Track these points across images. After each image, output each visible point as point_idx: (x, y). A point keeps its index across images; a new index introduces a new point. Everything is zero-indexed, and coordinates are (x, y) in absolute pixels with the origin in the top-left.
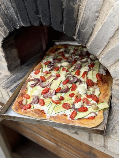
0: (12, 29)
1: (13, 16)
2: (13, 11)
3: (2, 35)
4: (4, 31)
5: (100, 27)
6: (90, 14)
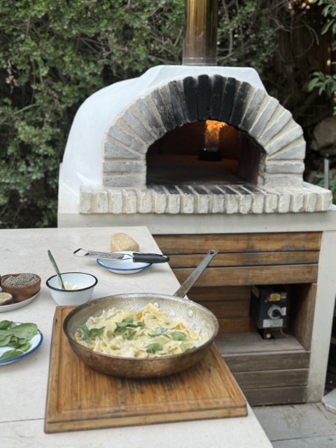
0: (173, 127)
1: (179, 114)
3: (154, 137)
5: (260, 114)
6: (255, 106)
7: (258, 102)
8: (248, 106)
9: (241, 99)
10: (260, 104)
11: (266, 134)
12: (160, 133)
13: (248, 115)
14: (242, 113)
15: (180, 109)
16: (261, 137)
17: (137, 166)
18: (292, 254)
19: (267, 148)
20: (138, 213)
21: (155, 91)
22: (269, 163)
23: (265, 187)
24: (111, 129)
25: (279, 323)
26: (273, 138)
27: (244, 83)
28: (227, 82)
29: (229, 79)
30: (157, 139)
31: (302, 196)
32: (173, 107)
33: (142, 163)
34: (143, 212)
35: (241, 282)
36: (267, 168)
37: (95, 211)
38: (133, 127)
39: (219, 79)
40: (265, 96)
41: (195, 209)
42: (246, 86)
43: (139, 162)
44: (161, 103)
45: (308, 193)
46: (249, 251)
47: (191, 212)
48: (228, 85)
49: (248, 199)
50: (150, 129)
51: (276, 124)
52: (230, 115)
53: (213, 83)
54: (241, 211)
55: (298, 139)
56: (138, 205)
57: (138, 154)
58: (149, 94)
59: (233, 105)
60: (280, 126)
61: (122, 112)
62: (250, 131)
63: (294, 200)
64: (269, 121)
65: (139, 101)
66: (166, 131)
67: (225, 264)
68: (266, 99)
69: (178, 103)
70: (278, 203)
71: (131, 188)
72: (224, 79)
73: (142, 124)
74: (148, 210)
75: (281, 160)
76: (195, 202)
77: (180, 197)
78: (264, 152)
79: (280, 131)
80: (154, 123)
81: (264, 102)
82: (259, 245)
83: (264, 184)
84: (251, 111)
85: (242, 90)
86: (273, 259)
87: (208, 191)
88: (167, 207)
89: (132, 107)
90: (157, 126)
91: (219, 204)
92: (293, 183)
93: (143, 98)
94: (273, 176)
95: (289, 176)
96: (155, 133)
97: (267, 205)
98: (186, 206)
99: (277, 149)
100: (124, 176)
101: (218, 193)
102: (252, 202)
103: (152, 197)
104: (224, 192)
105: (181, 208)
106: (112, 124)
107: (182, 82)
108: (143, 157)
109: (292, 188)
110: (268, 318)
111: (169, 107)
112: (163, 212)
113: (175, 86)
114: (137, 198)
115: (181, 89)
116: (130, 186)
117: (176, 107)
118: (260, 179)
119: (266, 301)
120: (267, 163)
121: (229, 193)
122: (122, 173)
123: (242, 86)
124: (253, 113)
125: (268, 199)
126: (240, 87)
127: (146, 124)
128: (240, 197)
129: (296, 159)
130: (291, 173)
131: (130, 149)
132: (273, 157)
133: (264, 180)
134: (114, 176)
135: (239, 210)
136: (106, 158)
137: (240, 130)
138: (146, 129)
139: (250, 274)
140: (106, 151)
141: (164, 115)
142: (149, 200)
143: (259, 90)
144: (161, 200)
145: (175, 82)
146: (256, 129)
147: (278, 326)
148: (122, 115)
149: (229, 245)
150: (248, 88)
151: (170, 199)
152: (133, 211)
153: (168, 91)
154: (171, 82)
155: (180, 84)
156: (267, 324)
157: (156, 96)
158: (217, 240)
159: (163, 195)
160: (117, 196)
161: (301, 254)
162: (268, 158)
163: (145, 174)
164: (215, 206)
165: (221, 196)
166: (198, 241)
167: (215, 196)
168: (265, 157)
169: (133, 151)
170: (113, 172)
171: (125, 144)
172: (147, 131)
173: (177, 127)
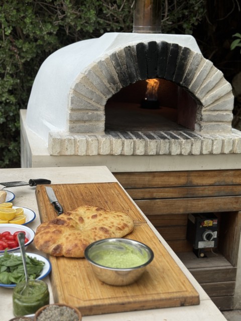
0: (128, 84)
1: (133, 73)
3: (112, 92)
5: (198, 74)
6: (193, 67)
7: (196, 63)
8: (188, 67)
9: (183, 61)
10: (198, 65)
11: (202, 89)
12: (117, 89)
13: (188, 74)
14: (184, 73)
15: (133, 69)
16: (199, 92)
17: (98, 116)
18: (223, 188)
19: (203, 101)
20: (99, 155)
21: (113, 54)
22: (205, 113)
23: (201, 133)
24: (77, 85)
25: (211, 244)
26: (208, 93)
27: (185, 48)
28: (171, 48)
29: (173, 44)
30: (114, 93)
31: (231, 141)
32: (127, 68)
33: (102, 113)
34: (103, 154)
35: (181, 211)
36: (204, 117)
37: (63, 154)
38: (95, 84)
39: (165, 45)
40: (202, 58)
41: (146, 151)
42: (187, 51)
43: (99, 113)
44: (118, 65)
45: (236, 138)
46: (188, 186)
47: (143, 154)
48: (172, 50)
49: (188, 143)
50: (108, 85)
51: (210, 81)
52: (173, 74)
53: (160, 48)
54: (183, 153)
55: (228, 94)
56: (99, 148)
57: (99, 106)
58: (108, 57)
59: (176, 66)
60: (214, 84)
61: (86, 72)
62: (190, 87)
63: (225, 144)
64: (205, 79)
65: (100, 63)
66: (121, 87)
67: (169, 197)
68: (202, 62)
69: (132, 64)
70: (212, 146)
71: (92, 134)
72: (170, 44)
73: (102, 82)
74: (108, 153)
75: (214, 110)
76: (146, 146)
77: (134, 141)
78: (201, 104)
79: (214, 87)
80: (112, 80)
81: (201, 63)
82: (197, 181)
83: (200, 131)
84: (191, 71)
85: (183, 54)
86: (207, 192)
87: (155, 136)
88: (122, 150)
89: (94, 68)
90: (114, 83)
91: (165, 147)
92: (224, 130)
93: (103, 60)
94: (208, 124)
95: (220, 123)
96: (113, 89)
97: (204, 148)
98: (138, 149)
99: (211, 102)
100: (87, 124)
101: (164, 138)
102: (192, 145)
103: (111, 141)
104: (169, 137)
105: (134, 151)
106: (77, 81)
107: (135, 47)
108: (103, 108)
109: (223, 134)
110: (202, 240)
111: (124, 67)
112: (120, 154)
113: (129, 50)
114: (98, 143)
115: (135, 53)
116: (92, 132)
117: (130, 67)
118: (196, 127)
119: (201, 226)
120: (203, 113)
121: (173, 138)
122: (85, 121)
123: (183, 50)
124: (192, 72)
125: (205, 143)
126: (182, 52)
127: (105, 81)
128: (182, 142)
129: (226, 110)
130: (223, 122)
131: (92, 102)
132: (208, 108)
133: (201, 127)
134: (78, 125)
135: (181, 152)
136: (72, 110)
137: (182, 86)
138: (105, 85)
139: (189, 205)
140: (72, 103)
141: (120, 74)
142: (108, 144)
143: (197, 54)
144: (118, 144)
145: (129, 47)
146: (195, 86)
147: (210, 246)
148: (86, 73)
149: (172, 180)
150: (189, 52)
151: (125, 143)
152: (95, 153)
153: (124, 54)
154: (126, 47)
155: (133, 48)
156: (201, 245)
157: (114, 58)
158: (163, 176)
159: (120, 140)
160: (82, 140)
161: (230, 187)
162: (204, 109)
163: (104, 122)
164: (162, 149)
165: (167, 140)
166: (147, 178)
167: (162, 140)
168: (202, 108)
169: (94, 104)
170: (78, 121)
171: (88, 98)
172: (106, 87)
173: (130, 84)
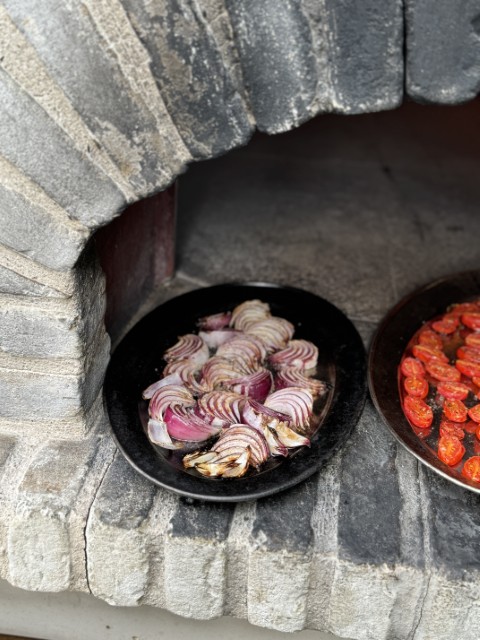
0: (232, 136)
1: (275, 51)
2: (288, 21)
3: (115, 187)
4: (146, 156)
12: (150, 164)
30: (130, 196)
34: (25, 586)
41: (312, 616)
43: (32, 310)
47: (290, 626)
66: (184, 156)
76: (313, 588)
77: (226, 553)
80: (107, 98)
90: (129, 121)
96: (121, 165)
105: (231, 601)
144: (117, 553)
151: (169, 555)
